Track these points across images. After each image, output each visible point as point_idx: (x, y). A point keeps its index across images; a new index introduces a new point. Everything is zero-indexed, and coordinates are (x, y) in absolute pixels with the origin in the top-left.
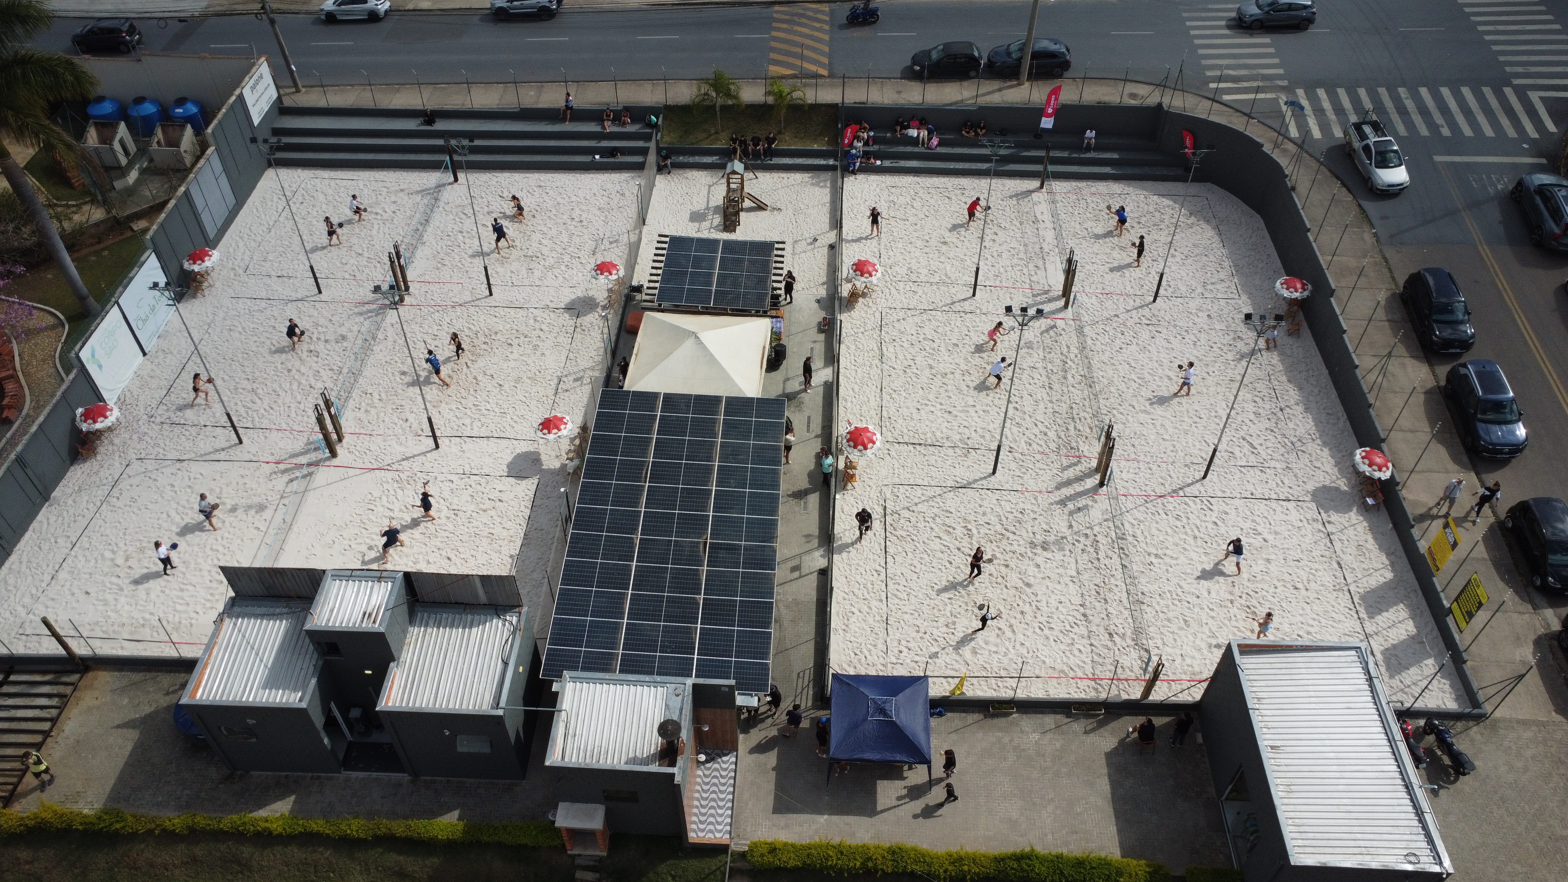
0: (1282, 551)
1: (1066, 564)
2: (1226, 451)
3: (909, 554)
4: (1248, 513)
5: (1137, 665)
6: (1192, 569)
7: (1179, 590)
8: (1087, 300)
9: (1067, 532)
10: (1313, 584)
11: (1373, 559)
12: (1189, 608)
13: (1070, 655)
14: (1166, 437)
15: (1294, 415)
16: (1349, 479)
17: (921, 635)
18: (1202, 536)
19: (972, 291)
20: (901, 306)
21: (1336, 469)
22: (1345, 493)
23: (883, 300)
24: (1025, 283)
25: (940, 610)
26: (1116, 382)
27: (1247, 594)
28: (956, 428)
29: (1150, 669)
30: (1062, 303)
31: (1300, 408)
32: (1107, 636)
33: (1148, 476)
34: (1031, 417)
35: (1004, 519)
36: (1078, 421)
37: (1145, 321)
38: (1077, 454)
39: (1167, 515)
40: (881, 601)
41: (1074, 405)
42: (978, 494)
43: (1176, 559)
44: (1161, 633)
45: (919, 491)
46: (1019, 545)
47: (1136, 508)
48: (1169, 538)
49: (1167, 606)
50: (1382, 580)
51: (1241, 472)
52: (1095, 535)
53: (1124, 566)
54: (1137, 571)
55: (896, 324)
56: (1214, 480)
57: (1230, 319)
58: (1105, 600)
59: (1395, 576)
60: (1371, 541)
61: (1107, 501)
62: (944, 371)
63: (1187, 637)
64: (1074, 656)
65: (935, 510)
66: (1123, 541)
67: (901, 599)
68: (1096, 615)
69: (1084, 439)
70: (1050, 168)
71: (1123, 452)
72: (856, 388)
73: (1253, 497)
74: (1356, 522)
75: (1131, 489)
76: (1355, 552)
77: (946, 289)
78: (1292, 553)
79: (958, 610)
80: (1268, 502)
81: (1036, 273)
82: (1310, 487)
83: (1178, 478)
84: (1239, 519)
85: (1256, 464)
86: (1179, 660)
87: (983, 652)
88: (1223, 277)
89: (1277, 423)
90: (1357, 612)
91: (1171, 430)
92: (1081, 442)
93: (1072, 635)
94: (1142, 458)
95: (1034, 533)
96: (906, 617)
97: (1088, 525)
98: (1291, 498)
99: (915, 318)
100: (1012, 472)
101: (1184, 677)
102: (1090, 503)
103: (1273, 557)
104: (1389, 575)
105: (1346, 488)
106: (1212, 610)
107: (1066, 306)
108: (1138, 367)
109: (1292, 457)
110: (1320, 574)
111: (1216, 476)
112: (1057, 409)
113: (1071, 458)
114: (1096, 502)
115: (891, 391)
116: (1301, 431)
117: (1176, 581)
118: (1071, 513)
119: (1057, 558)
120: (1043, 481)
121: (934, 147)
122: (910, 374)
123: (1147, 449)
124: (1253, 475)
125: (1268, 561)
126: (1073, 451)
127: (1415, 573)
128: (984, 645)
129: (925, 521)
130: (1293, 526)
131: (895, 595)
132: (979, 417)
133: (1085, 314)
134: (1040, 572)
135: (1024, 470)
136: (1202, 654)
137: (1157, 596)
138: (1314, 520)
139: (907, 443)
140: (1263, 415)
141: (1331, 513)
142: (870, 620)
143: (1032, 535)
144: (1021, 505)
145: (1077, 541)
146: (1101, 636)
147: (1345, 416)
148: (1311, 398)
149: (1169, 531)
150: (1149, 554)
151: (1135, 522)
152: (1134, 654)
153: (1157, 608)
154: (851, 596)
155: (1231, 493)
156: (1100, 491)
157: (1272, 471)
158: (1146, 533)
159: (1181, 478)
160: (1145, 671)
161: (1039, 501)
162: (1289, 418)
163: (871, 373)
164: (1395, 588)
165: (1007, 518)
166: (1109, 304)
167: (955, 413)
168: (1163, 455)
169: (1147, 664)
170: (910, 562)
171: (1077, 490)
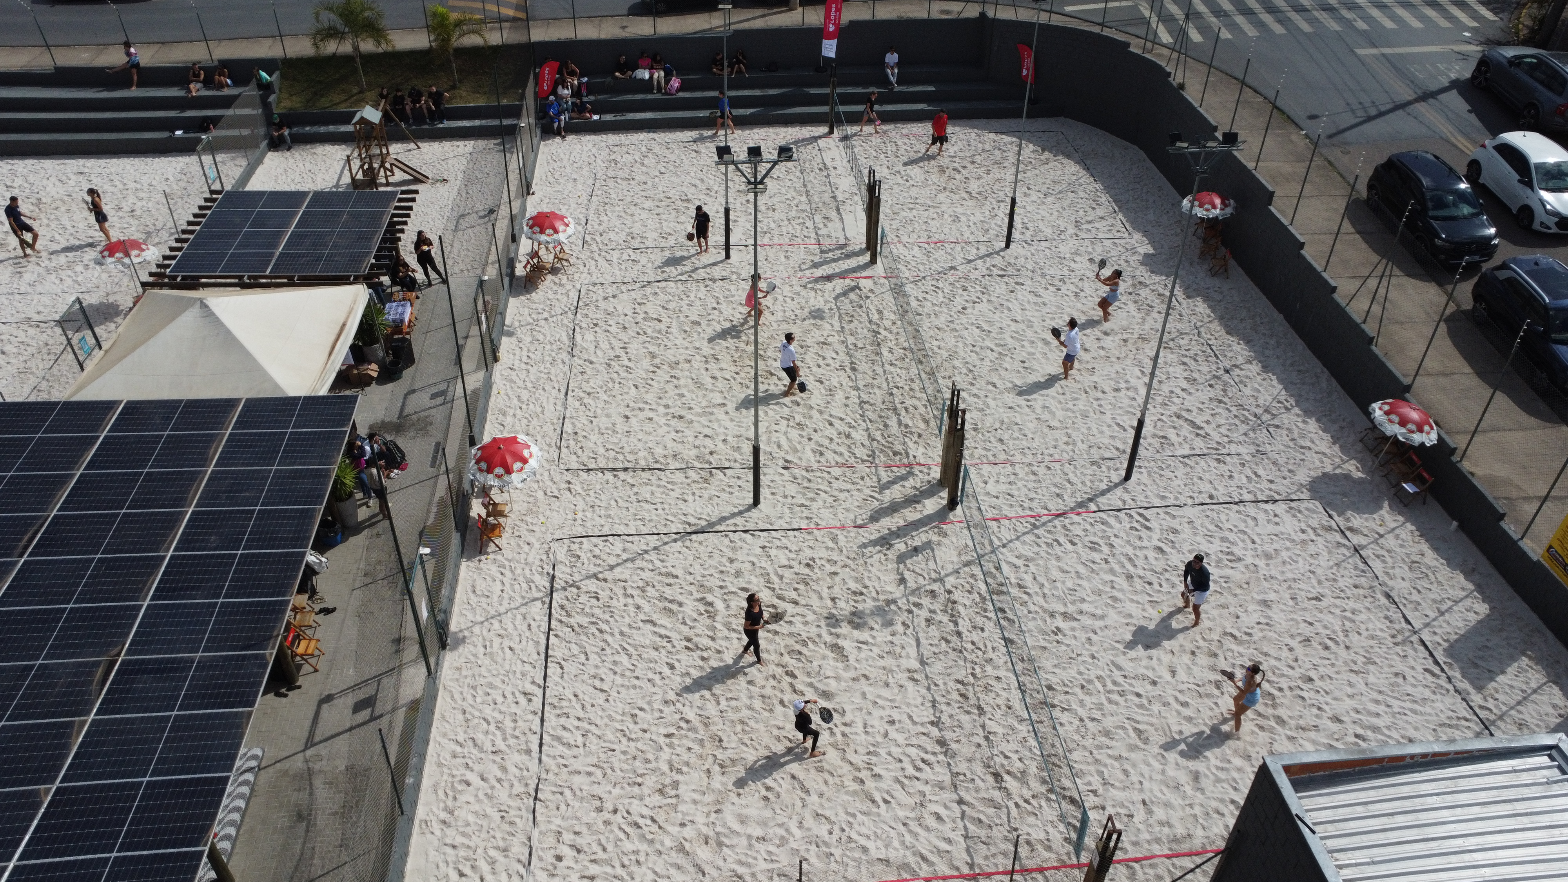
0: (1286, 585)
1: (898, 650)
2: (1155, 436)
3: (592, 656)
4: (1212, 527)
5: (1058, 834)
7: (1117, 674)
8: (906, 252)
9: (897, 592)
10: (1354, 637)
11: (1444, 582)
12: (1141, 706)
13: (918, 830)
14: (1052, 424)
15: (1247, 377)
16: (1360, 461)
17: (606, 816)
18: (1141, 572)
19: (723, 253)
20: (612, 280)
21: (1336, 448)
22: (1360, 481)
23: (585, 275)
24: (808, 237)
25: (648, 761)
26: (962, 353)
28: (691, 439)
29: (1090, 842)
30: (867, 257)
31: (1255, 368)
32: (990, 779)
33: (1031, 485)
34: (821, 412)
35: (775, 579)
36: (903, 413)
37: (996, 271)
38: (905, 461)
39: (1074, 544)
40: (528, 752)
41: (895, 391)
42: (726, 541)
43: (1102, 617)
44: (1097, 761)
45: (618, 545)
46: (806, 623)
47: (1018, 538)
48: (1085, 583)
49: (1100, 707)
50: (1473, 618)
51: (1186, 465)
52: (949, 592)
53: (1008, 642)
54: (1034, 647)
55: (602, 304)
56: (1145, 481)
58: (980, 708)
59: (1492, 608)
60: (1430, 554)
61: (966, 532)
62: (673, 359)
63: (1149, 765)
64: (928, 829)
65: (646, 575)
66: (1002, 598)
67: (569, 746)
68: (964, 740)
69: (916, 438)
70: (841, 109)
71: (984, 453)
72: (525, 395)
73: (1214, 501)
74: (1394, 525)
75: (1005, 507)
76: (1408, 575)
78: (1302, 586)
79: (685, 757)
80: (1241, 508)
81: (825, 226)
82: (1303, 476)
83: (1083, 483)
84: (1198, 539)
85: (1206, 451)
86: (1140, 815)
87: (735, 841)
88: (1102, 214)
89: (1224, 391)
90: (1449, 679)
91: (1060, 414)
92: (911, 444)
93: (919, 786)
94: (1018, 457)
95: (833, 599)
96: (577, 780)
97: (934, 575)
98: (1277, 497)
99: (632, 293)
100: (790, 500)
101: (1156, 849)
102: (935, 538)
103: (1272, 596)
104: (1483, 609)
105: (1360, 475)
106: (1185, 704)
107: (873, 261)
108: (995, 330)
109: (1262, 435)
110: (1363, 617)
111: (1145, 474)
112: (865, 397)
113: (895, 469)
114: (946, 535)
115: (582, 395)
116: (1265, 398)
117: (1108, 657)
118: (901, 558)
119: (879, 639)
120: (847, 510)
121: (674, 91)
122: (617, 368)
123: (1025, 443)
124: (1207, 468)
125: (1265, 603)
126: (898, 458)
127: (1525, 599)
128: (736, 826)
129: (626, 595)
130: (1293, 541)
131: (559, 739)
132: (732, 420)
133: (904, 269)
134: (847, 668)
135: (811, 495)
136: (1184, 797)
137: (1078, 690)
138: (1324, 528)
139: (602, 470)
140: (1200, 381)
141: (1349, 513)
142: (502, 794)
143: (829, 603)
144: (808, 553)
145: (917, 605)
146: (978, 782)
147: (1327, 373)
148: (1267, 352)
149: (1082, 570)
150: (1052, 615)
151: (1019, 563)
152: (1050, 812)
153: (1082, 712)
154: (470, 747)
155: (1176, 499)
156: (951, 516)
157: (1236, 459)
158: (1041, 579)
159: (1088, 484)
160: (1078, 846)
161: (842, 544)
162: (1241, 382)
163: (553, 371)
164: (1501, 630)
165: (781, 578)
166: (940, 254)
167: (689, 417)
168: (1052, 451)
169: (1081, 831)
170: (593, 671)
171: (910, 519)
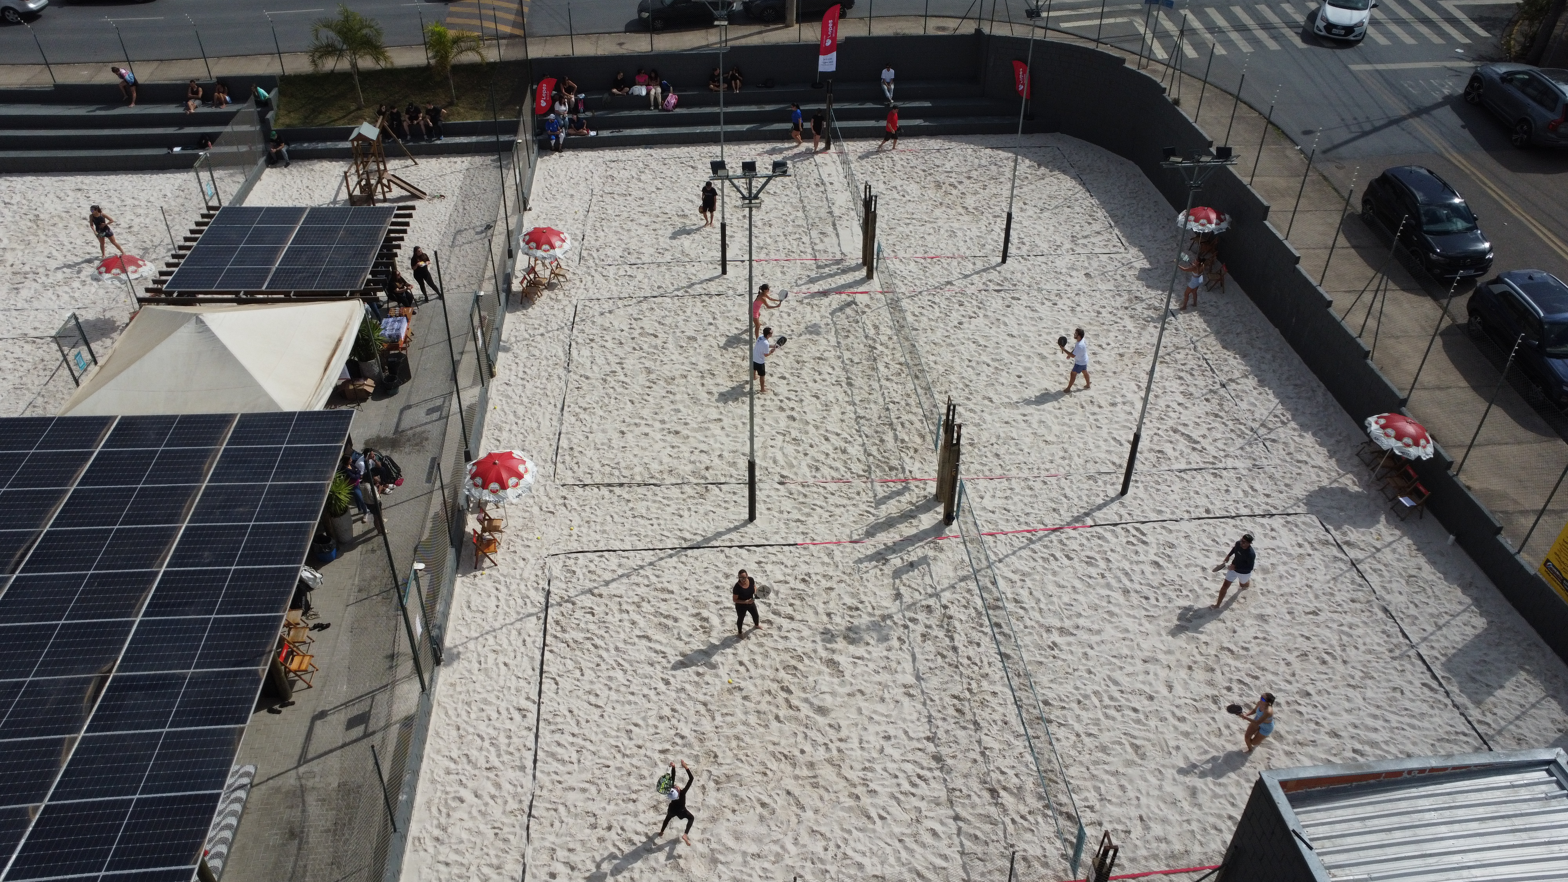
0: (1282, 600)
1: (894, 665)
2: (1151, 450)
3: (587, 672)
4: (1209, 542)
5: (1054, 850)
6: (1131, 648)
7: (1113, 688)
8: (902, 268)
9: (893, 607)
10: (1352, 652)
11: (1442, 596)
12: (1138, 722)
13: (914, 846)
14: (1048, 438)
15: (1244, 391)
16: (1356, 475)
17: (601, 832)
18: (1138, 587)
19: (720, 268)
20: (608, 295)
21: (1333, 462)
22: (1357, 495)
23: (581, 290)
24: (805, 253)
25: (642, 777)
26: (958, 368)
27: (1240, 681)
28: (687, 455)
29: (1086, 858)
30: (864, 272)
31: (1251, 382)
32: (986, 795)
33: (1027, 500)
34: (817, 427)
36: (899, 428)
37: (992, 286)
38: (901, 476)
39: (1070, 559)
40: (523, 768)
41: (891, 406)
42: (722, 557)
43: (1099, 632)
44: (1094, 776)
45: (613, 560)
46: (801, 639)
47: (1014, 553)
48: (1081, 598)
49: (1096, 722)
50: (1470, 632)
51: (1182, 479)
52: (945, 607)
53: (1004, 656)
54: (1030, 662)
55: (599, 320)
56: (1142, 496)
57: (1118, 277)
58: (976, 723)
59: (1490, 623)
60: (1427, 568)
61: (962, 547)
62: (669, 374)
63: (1146, 780)
64: (923, 845)
65: (642, 590)
66: (998, 612)
67: (563, 762)
68: (960, 756)
69: (911, 453)
70: (839, 124)
71: (980, 467)
72: (521, 410)
73: (1209, 515)
74: (1391, 539)
75: (1001, 522)
76: (1406, 589)
77: (681, 269)
78: (1299, 600)
80: (1238, 522)
81: (822, 241)
82: (1300, 490)
83: (1079, 498)
84: (1195, 553)
85: (1202, 466)
86: (1137, 831)
87: (730, 857)
88: (1098, 229)
89: (1221, 405)
90: (1447, 694)
91: (1056, 429)
92: (907, 459)
93: (915, 802)
94: (1014, 472)
95: (829, 615)
96: (572, 797)
97: (930, 590)
98: (1274, 512)
99: (628, 308)
100: (785, 515)
101: (1154, 866)
102: (931, 553)
103: (1269, 611)
104: (1480, 622)
105: (1357, 489)
106: (1182, 719)
107: (870, 276)
108: (991, 345)
109: (1258, 450)
110: (1360, 631)
111: (1142, 488)
112: (861, 412)
113: (891, 484)
114: (941, 550)
115: (578, 410)
116: (1262, 412)
117: (1105, 671)
118: (897, 574)
119: (874, 655)
120: (843, 525)
121: (670, 107)
122: (613, 384)
123: (1021, 458)
124: (1203, 483)
125: (1262, 618)
126: (894, 473)
127: (1523, 613)
128: (731, 843)
129: (621, 611)
130: (1290, 555)
131: (553, 755)
132: (728, 435)
133: (900, 284)
134: (843, 683)
135: (807, 510)
136: (1181, 813)
137: (1074, 705)
138: (1321, 542)
139: (598, 486)
140: (1197, 395)
141: (1346, 527)
142: (496, 811)
143: (825, 619)
144: (804, 568)
145: (912, 620)
146: (975, 798)
147: (1323, 387)
148: (1263, 367)
149: (1078, 584)
150: (1048, 630)
151: (1015, 577)
152: (1046, 829)
153: (1078, 727)
154: (463, 764)
155: (1173, 513)
156: (947, 531)
157: (1232, 473)
158: (1038, 594)
159: (1085, 498)
160: (1075, 862)
161: (837, 559)
162: (1237, 396)
163: (549, 386)
164: (1498, 645)
165: (777, 593)
166: (936, 269)
167: (685, 432)
168: (1048, 465)
169: (1078, 847)
170: (588, 687)
171: (906, 534)
